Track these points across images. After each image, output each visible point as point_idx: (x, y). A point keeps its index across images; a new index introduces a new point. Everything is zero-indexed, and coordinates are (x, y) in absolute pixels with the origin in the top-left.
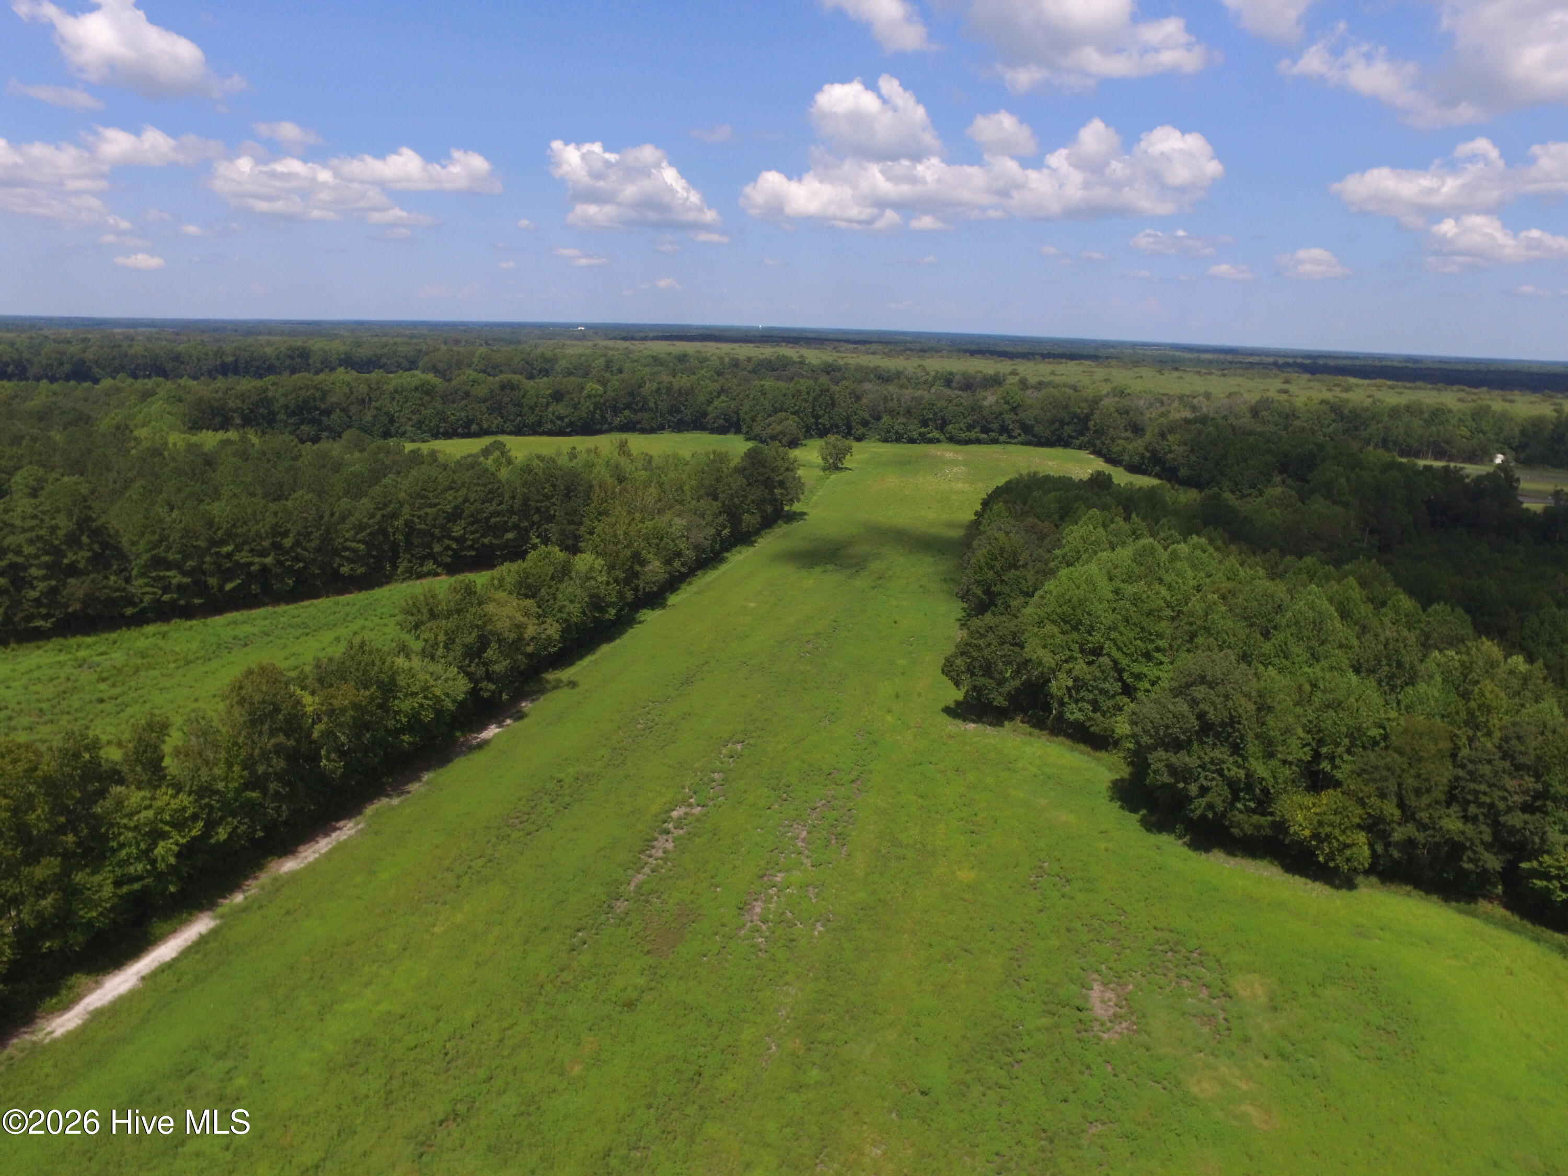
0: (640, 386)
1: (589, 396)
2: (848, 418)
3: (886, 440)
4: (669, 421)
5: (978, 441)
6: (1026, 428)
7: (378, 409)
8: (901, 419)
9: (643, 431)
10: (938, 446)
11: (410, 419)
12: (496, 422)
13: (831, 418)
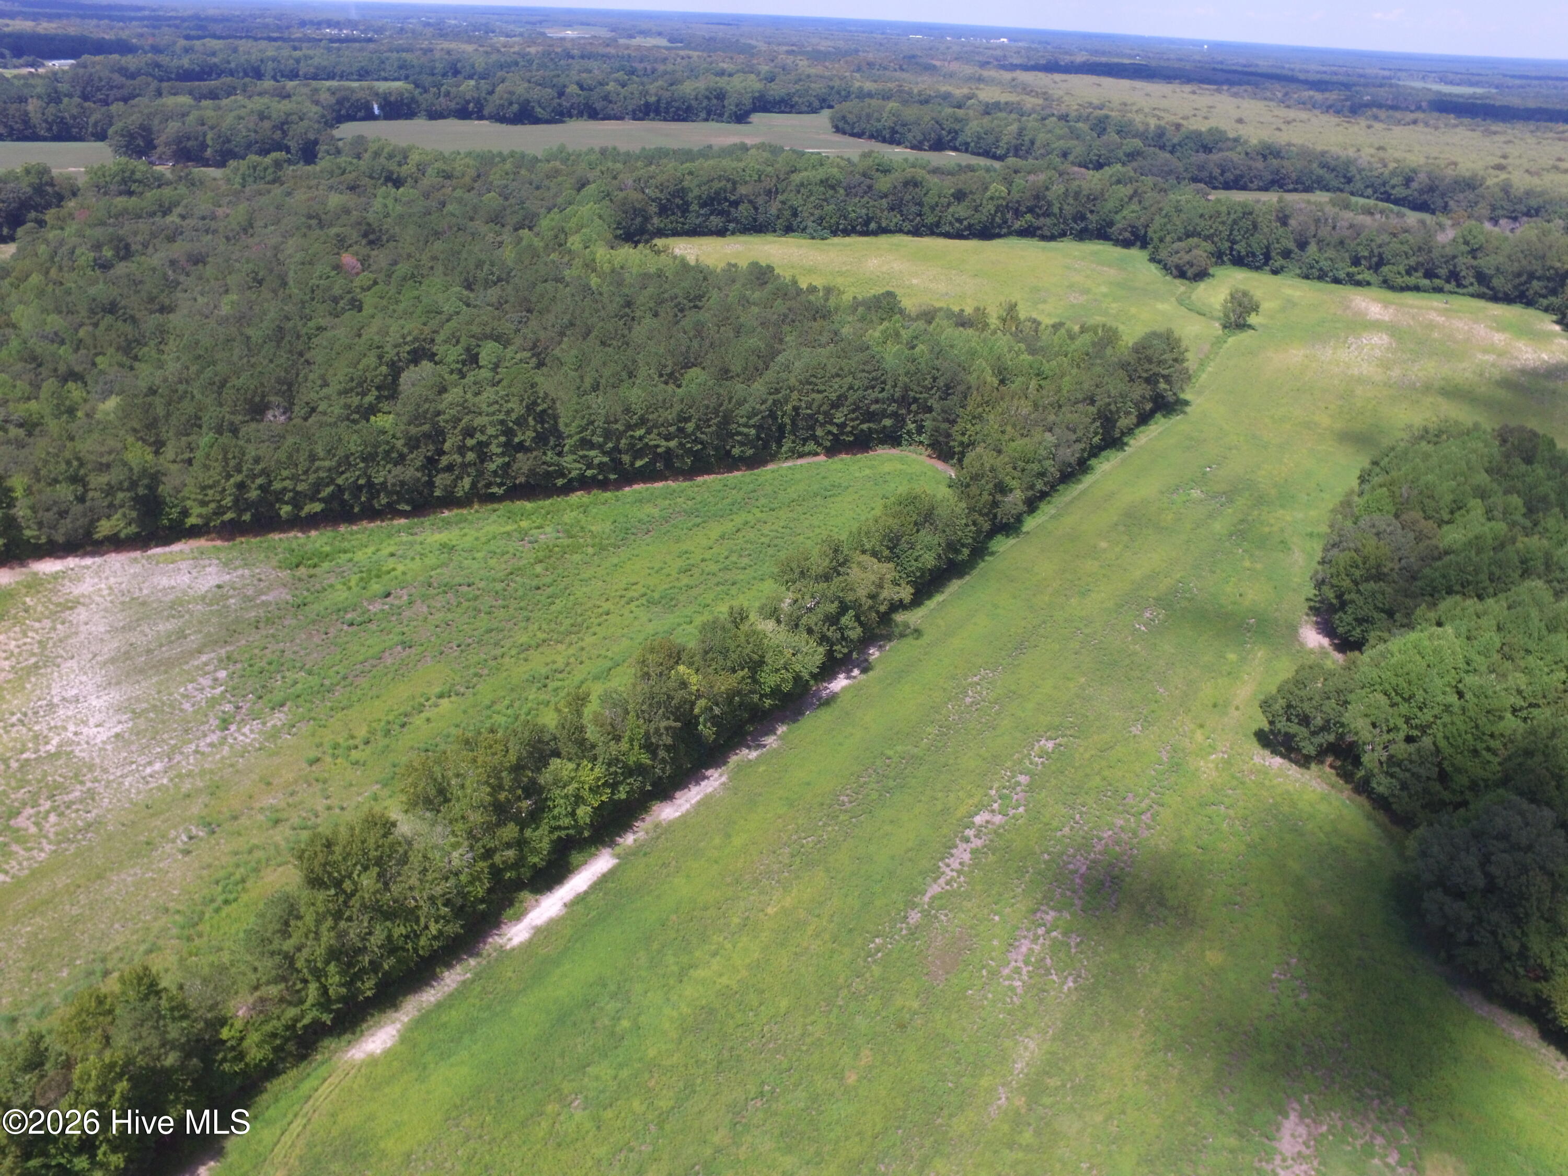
0: (1047, 189)
1: (992, 198)
2: (1268, 247)
3: (1307, 277)
4: (1072, 228)
5: (1417, 289)
6: (1481, 278)
7: (783, 203)
8: (1331, 253)
9: (1043, 238)
10: (1365, 290)
11: (812, 214)
12: (895, 220)
13: (1249, 245)
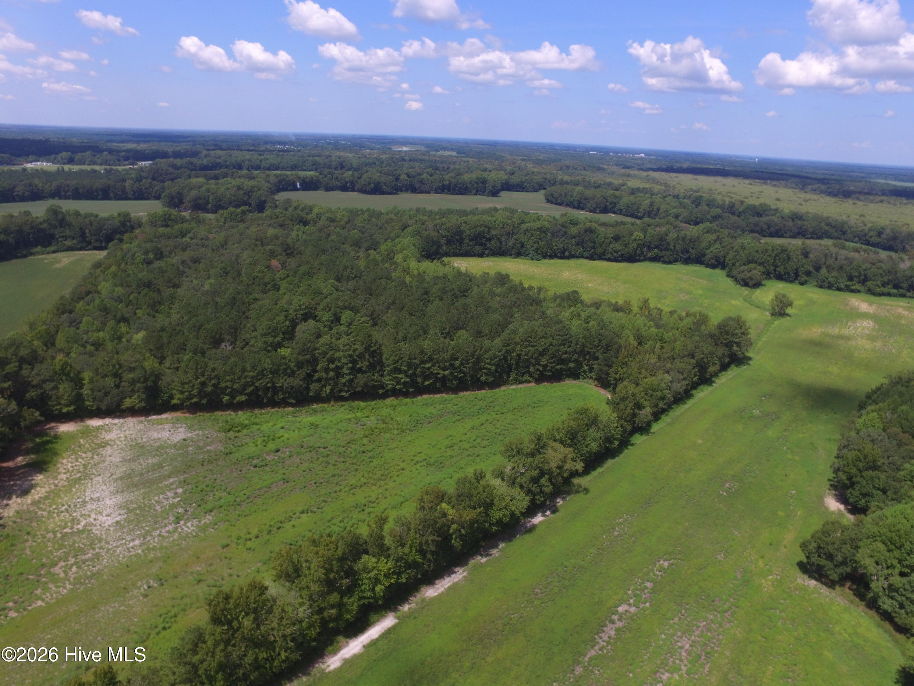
0: (667, 235)
1: (635, 240)
2: (797, 270)
3: (821, 287)
4: (681, 257)
5: (889, 295)
7: (516, 240)
8: (835, 274)
9: (665, 262)
10: (857, 295)
11: (532, 247)
12: (579, 251)
13: (785, 268)
